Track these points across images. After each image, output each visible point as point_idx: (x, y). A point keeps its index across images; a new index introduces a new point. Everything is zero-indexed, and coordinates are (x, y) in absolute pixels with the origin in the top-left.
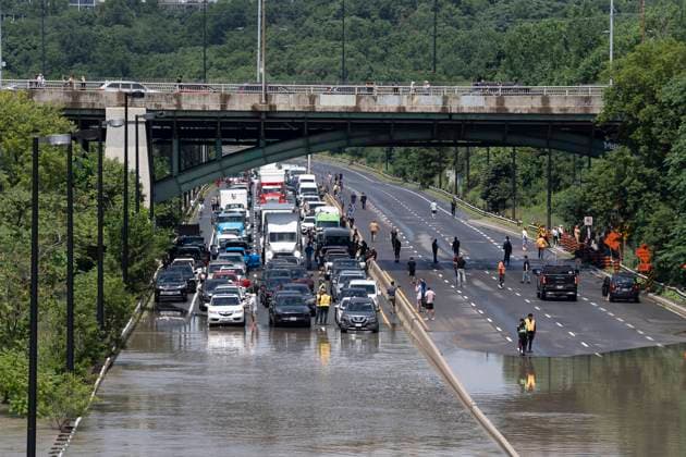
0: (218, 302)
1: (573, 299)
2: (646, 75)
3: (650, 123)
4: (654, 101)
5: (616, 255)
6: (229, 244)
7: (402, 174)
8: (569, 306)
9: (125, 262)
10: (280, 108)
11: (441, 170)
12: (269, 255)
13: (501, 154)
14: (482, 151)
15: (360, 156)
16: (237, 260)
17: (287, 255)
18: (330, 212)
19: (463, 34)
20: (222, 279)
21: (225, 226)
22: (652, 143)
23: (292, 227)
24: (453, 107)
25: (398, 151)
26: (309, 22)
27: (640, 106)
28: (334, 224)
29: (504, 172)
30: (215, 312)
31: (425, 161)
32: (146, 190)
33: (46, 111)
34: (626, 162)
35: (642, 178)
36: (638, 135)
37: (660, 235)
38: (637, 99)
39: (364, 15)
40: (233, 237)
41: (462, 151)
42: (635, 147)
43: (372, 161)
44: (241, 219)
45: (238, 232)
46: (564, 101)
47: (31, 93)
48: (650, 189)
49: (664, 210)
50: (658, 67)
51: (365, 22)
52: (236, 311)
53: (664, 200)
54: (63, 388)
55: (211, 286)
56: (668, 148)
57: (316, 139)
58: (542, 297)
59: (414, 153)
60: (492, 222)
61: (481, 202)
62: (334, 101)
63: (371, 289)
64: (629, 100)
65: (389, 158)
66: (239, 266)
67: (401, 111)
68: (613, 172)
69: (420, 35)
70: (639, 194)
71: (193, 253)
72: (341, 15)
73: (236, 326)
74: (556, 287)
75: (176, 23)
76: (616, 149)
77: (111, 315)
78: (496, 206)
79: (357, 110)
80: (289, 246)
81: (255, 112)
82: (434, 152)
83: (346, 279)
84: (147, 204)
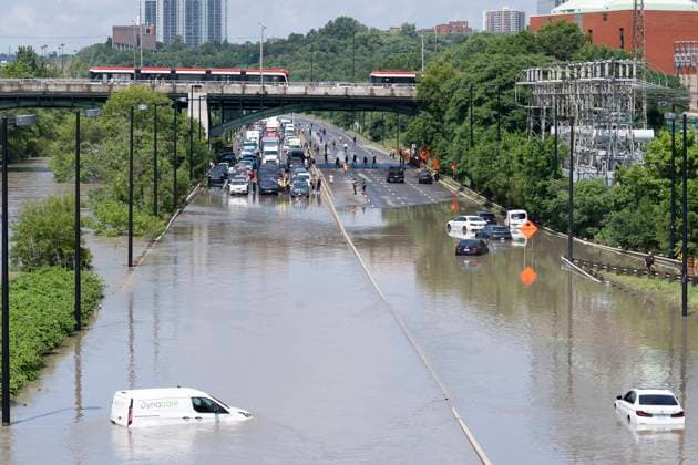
0: (235, 183)
1: (402, 182)
2: (435, 79)
3: (437, 101)
4: (439, 91)
5: (425, 162)
6: (247, 156)
7: (337, 124)
8: (400, 186)
9: (193, 164)
10: (270, 93)
11: (352, 122)
12: (264, 161)
13: (377, 115)
14: (369, 113)
15: (319, 115)
16: (248, 164)
17: (273, 161)
18: (296, 142)
19: (368, 60)
20: (239, 173)
21: (246, 148)
22: (439, 110)
23: (275, 148)
24: (350, 93)
25: (335, 113)
26: (297, 53)
27: (433, 93)
28: (298, 147)
29: (380, 123)
30: (233, 188)
31: (346, 118)
32: (207, 131)
33: (159, 94)
34: (428, 119)
35: (434, 126)
36: (432, 106)
37: (442, 152)
38: (432, 89)
39: (324, 50)
40: (249, 153)
41: (362, 113)
42: (431, 112)
43: (324, 118)
44: (255, 144)
45: (252, 151)
46: (400, 91)
47: (153, 87)
48: (438, 131)
49: (444, 141)
50: (440, 76)
51: (324, 54)
52: (243, 188)
53: (444, 136)
54: (153, 223)
55: (233, 175)
56: (444, 112)
57: (286, 107)
58: (388, 181)
59: (342, 114)
60: (374, 147)
61: (369, 137)
62: (295, 89)
63: (308, 177)
64: (427, 90)
65: (331, 117)
66: (248, 166)
67: (326, 94)
68: (422, 123)
69: (348, 59)
70: (433, 133)
71: (229, 160)
72: (311, 50)
73: (244, 195)
74: (395, 176)
75: (236, 54)
76: (423, 112)
77: (180, 190)
78: (376, 139)
79: (305, 94)
80: (273, 157)
81: (258, 95)
82: (350, 114)
83: (296, 173)
84: (207, 138)
